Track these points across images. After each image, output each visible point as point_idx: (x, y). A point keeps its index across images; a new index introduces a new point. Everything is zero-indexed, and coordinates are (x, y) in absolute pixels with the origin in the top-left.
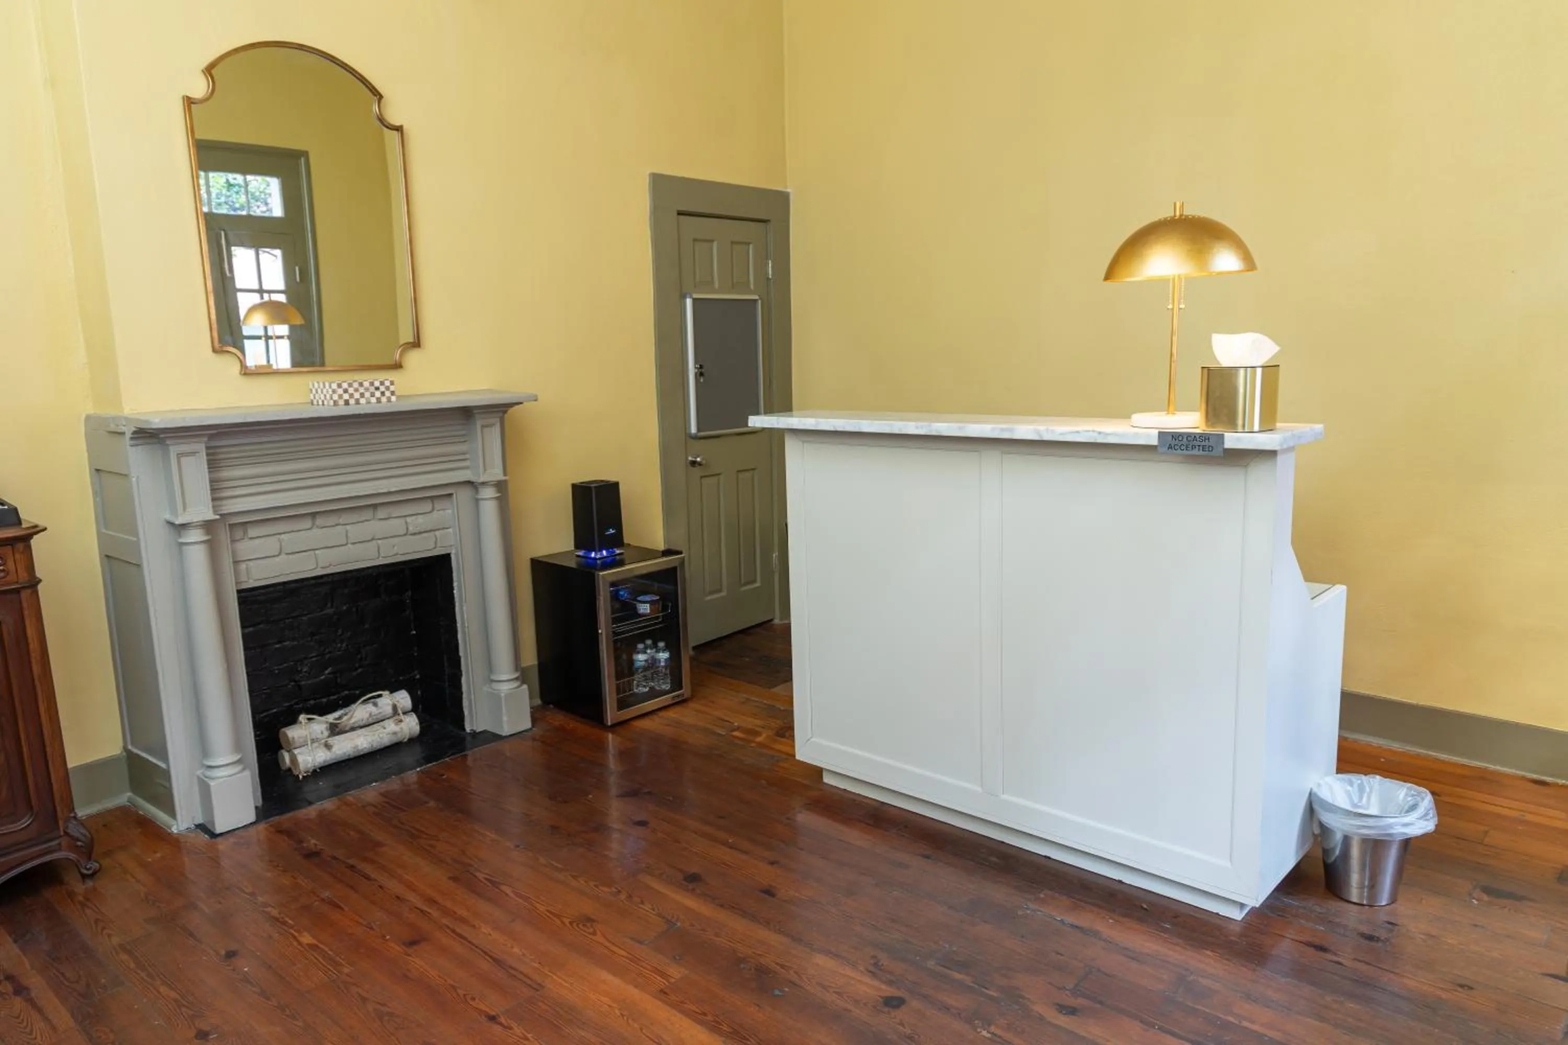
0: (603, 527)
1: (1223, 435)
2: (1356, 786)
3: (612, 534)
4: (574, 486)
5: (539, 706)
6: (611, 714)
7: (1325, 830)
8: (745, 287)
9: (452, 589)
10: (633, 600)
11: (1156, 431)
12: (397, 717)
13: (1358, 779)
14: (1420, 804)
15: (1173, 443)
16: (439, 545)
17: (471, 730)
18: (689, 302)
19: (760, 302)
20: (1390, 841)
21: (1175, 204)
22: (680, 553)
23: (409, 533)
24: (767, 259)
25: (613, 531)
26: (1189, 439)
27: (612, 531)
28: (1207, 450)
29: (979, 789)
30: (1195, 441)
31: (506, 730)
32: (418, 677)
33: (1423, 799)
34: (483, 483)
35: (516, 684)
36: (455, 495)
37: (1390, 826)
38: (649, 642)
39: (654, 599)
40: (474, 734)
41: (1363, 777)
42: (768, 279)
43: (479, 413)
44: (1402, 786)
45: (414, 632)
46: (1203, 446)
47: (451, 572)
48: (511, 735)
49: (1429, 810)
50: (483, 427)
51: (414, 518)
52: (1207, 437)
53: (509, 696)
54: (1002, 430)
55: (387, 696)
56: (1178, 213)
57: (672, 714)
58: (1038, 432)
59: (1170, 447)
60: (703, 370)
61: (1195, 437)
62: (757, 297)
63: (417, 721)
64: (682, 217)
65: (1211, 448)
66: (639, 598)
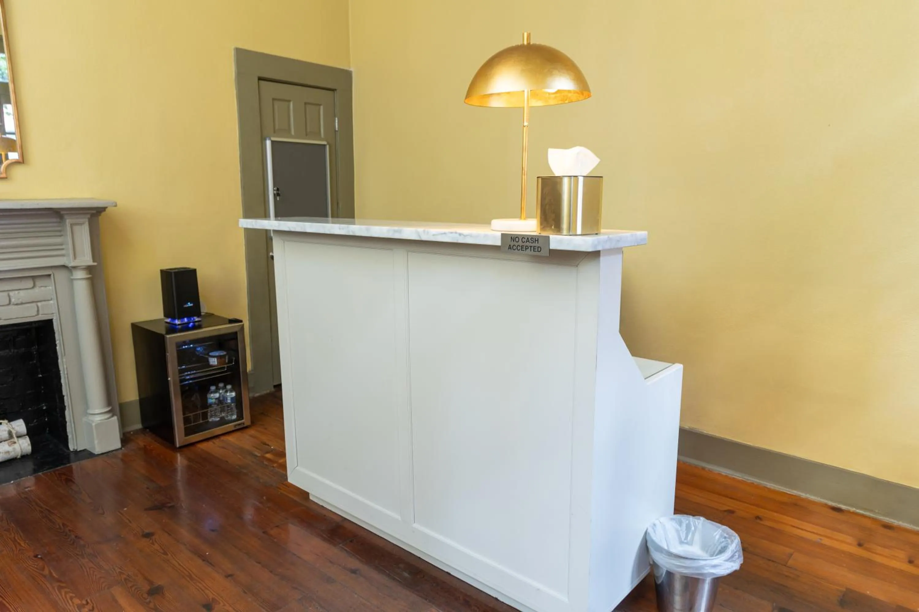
0: (182, 301)
1: (549, 237)
2: (684, 525)
3: (189, 307)
4: (162, 271)
5: (140, 429)
6: (179, 438)
7: (654, 566)
8: (317, 135)
9: (56, 345)
10: (205, 354)
11: (499, 234)
12: (12, 440)
13: (687, 520)
14: (729, 546)
15: (512, 243)
16: (41, 312)
17: (74, 449)
18: (268, 143)
19: (328, 147)
20: (701, 579)
21: (523, 34)
22: (241, 321)
23: (12, 303)
24: (335, 116)
25: (192, 305)
26: (524, 240)
27: (190, 304)
28: (537, 250)
29: (399, 517)
30: (528, 242)
31: (97, 450)
32: (44, 408)
33: (732, 542)
34: (75, 268)
35: (107, 416)
36: (52, 275)
37: (702, 567)
38: (221, 385)
39: (222, 354)
40: (76, 452)
41: (691, 518)
42: (336, 131)
43: (67, 214)
44: (719, 528)
45: (41, 376)
46: (534, 247)
47: (54, 333)
48: (102, 454)
49: (736, 552)
50: (72, 225)
51: (16, 292)
52: (537, 239)
53: (98, 425)
54: (395, 231)
55: (5, 424)
56: (525, 43)
57: (231, 439)
58: (418, 233)
59: (510, 248)
60: (279, 192)
61: (528, 238)
62: (324, 143)
63: (29, 442)
64: (262, 82)
65: (539, 249)
66: (210, 354)
